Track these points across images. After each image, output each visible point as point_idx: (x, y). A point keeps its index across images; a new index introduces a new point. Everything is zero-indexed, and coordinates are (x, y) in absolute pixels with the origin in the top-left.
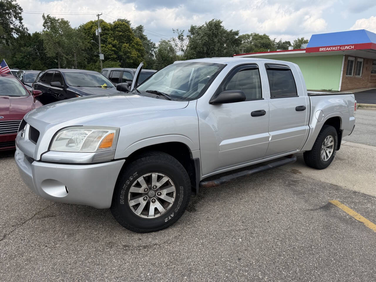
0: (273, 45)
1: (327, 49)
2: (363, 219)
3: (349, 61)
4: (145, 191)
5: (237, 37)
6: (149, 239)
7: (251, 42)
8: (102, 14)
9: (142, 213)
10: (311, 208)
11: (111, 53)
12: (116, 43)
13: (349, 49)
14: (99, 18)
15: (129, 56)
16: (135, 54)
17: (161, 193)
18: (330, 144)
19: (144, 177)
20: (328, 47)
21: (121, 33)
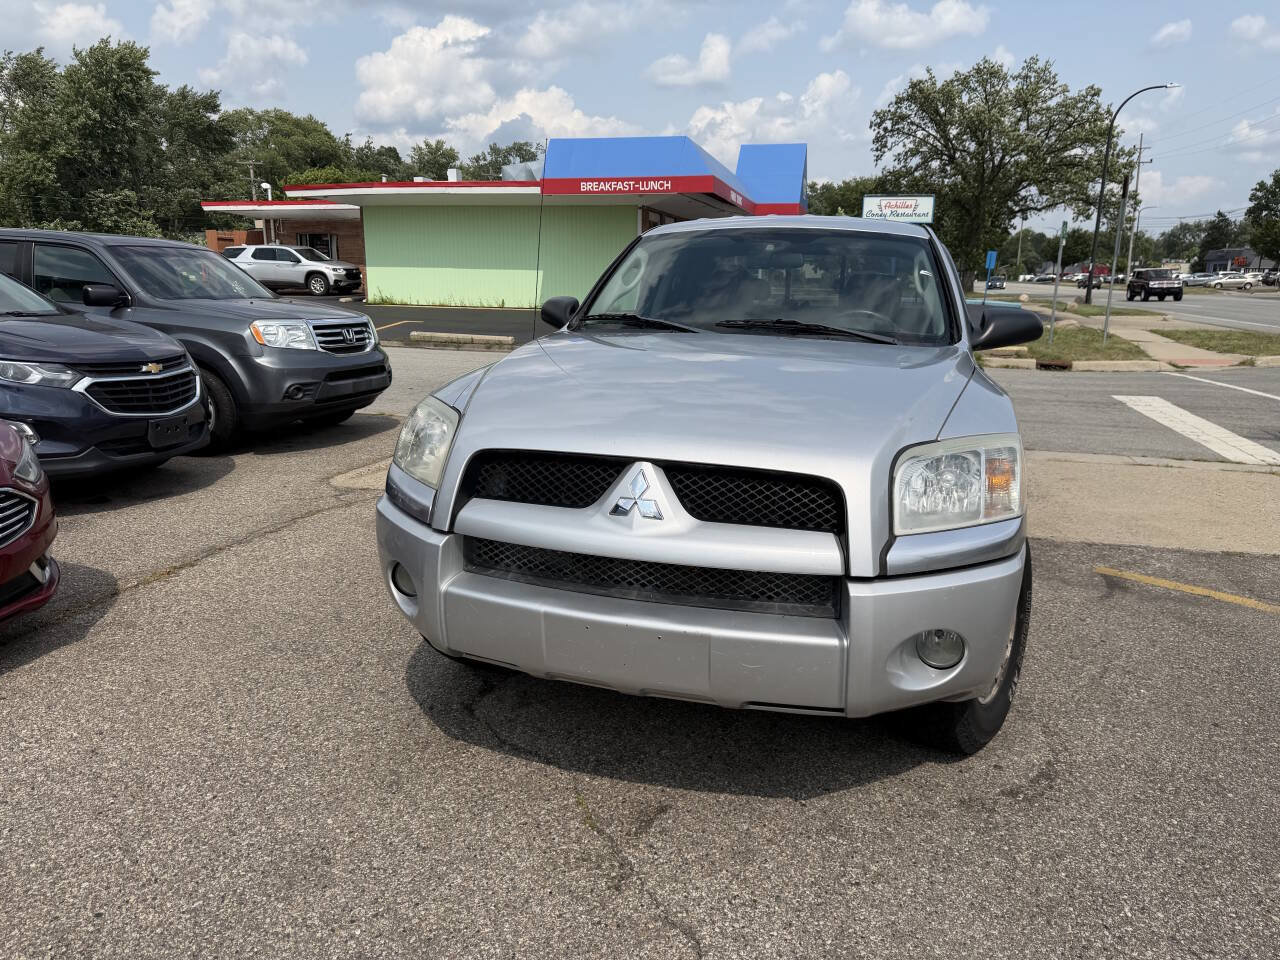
5: (214, 117)
7: (265, 141)
13: (659, 190)
20: (606, 180)
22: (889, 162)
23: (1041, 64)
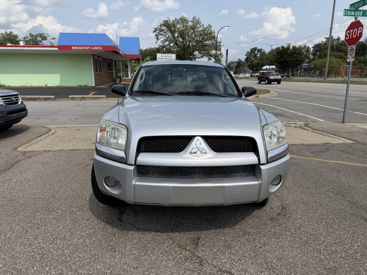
1: (79, 48)
3: (95, 60)
13: (98, 50)
22: (159, 43)
23: (197, 18)
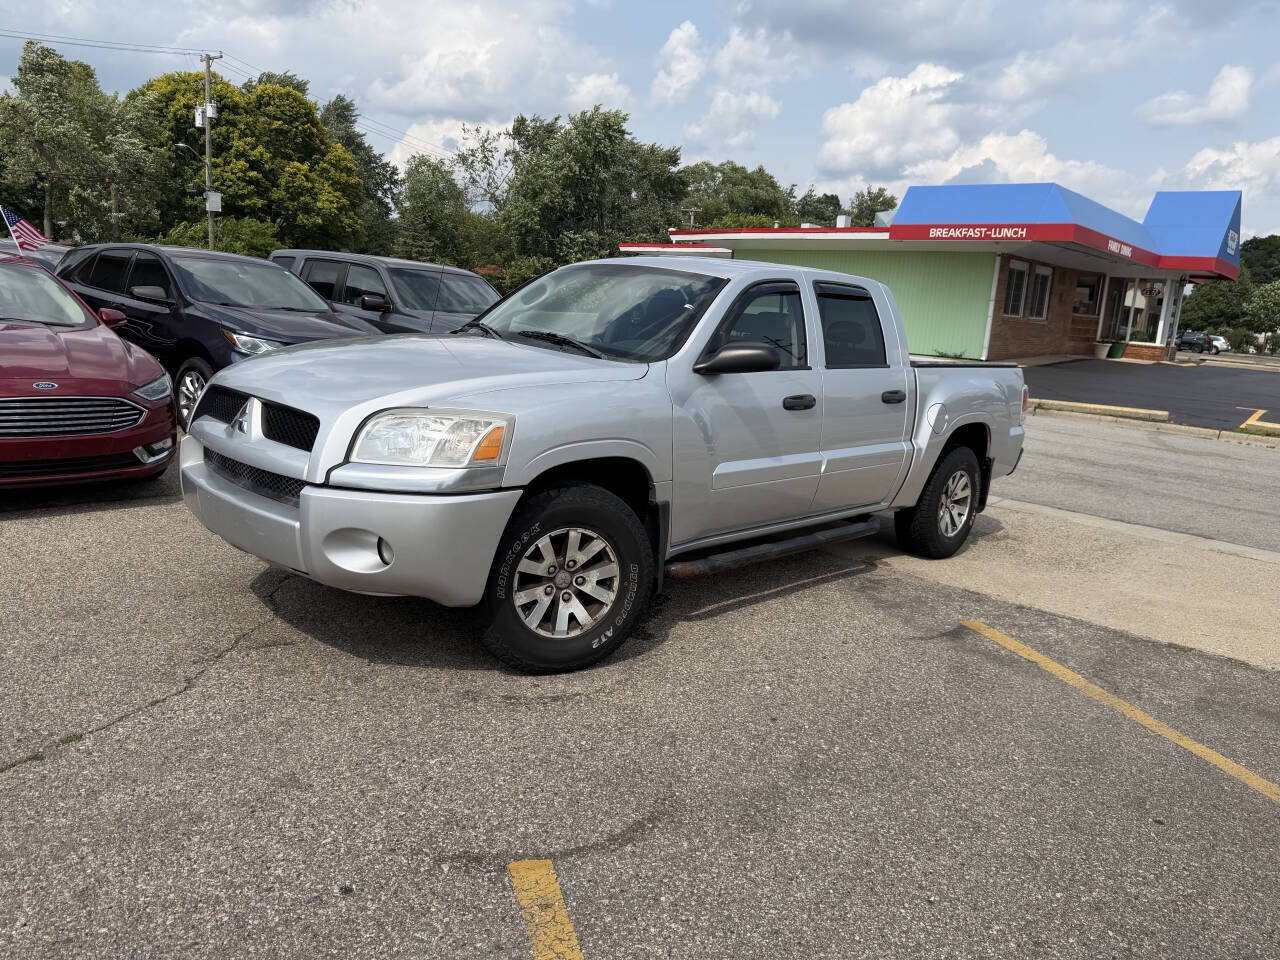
0: (786, 203)
1: (952, 233)
2: (1036, 656)
3: (1012, 271)
4: (549, 573)
5: (674, 169)
6: (559, 684)
7: (717, 192)
8: (221, 57)
9: (539, 626)
10: (918, 634)
11: (245, 191)
12: (262, 155)
13: (1011, 238)
14: (209, 67)
15: (308, 204)
16: (331, 202)
17: (584, 579)
18: (960, 495)
19: (551, 538)
20: (956, 227)
21: (280, 122)
